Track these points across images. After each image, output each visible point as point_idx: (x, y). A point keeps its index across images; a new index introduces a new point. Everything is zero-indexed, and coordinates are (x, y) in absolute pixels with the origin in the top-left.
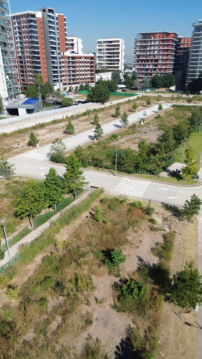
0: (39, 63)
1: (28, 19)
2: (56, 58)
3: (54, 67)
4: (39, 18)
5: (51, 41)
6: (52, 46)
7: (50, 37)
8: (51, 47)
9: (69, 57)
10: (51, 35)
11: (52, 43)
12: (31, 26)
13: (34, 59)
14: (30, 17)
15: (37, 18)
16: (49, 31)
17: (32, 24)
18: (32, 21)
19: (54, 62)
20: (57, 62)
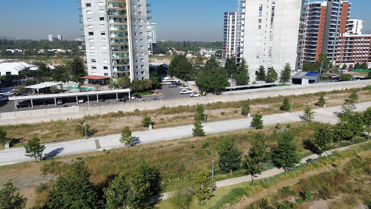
0: (315, 43)
1: (313, 8)
2: (333, 39)
3: (329, 47)
4: (323, 7)
5: (332, 24)
6: (331, 28)
7: (331, 21)
8: (330, 30)
9: (347, 38)
10: (332, 20)
11: (332, 26)
12: (314, 14)
13: (312, 40)
14: (315, 6)
15: (322, 6)
16: (332, 17)
17: (316, 12)
18: (316, 9)
19: (330, 43)
20: (334, 42)
